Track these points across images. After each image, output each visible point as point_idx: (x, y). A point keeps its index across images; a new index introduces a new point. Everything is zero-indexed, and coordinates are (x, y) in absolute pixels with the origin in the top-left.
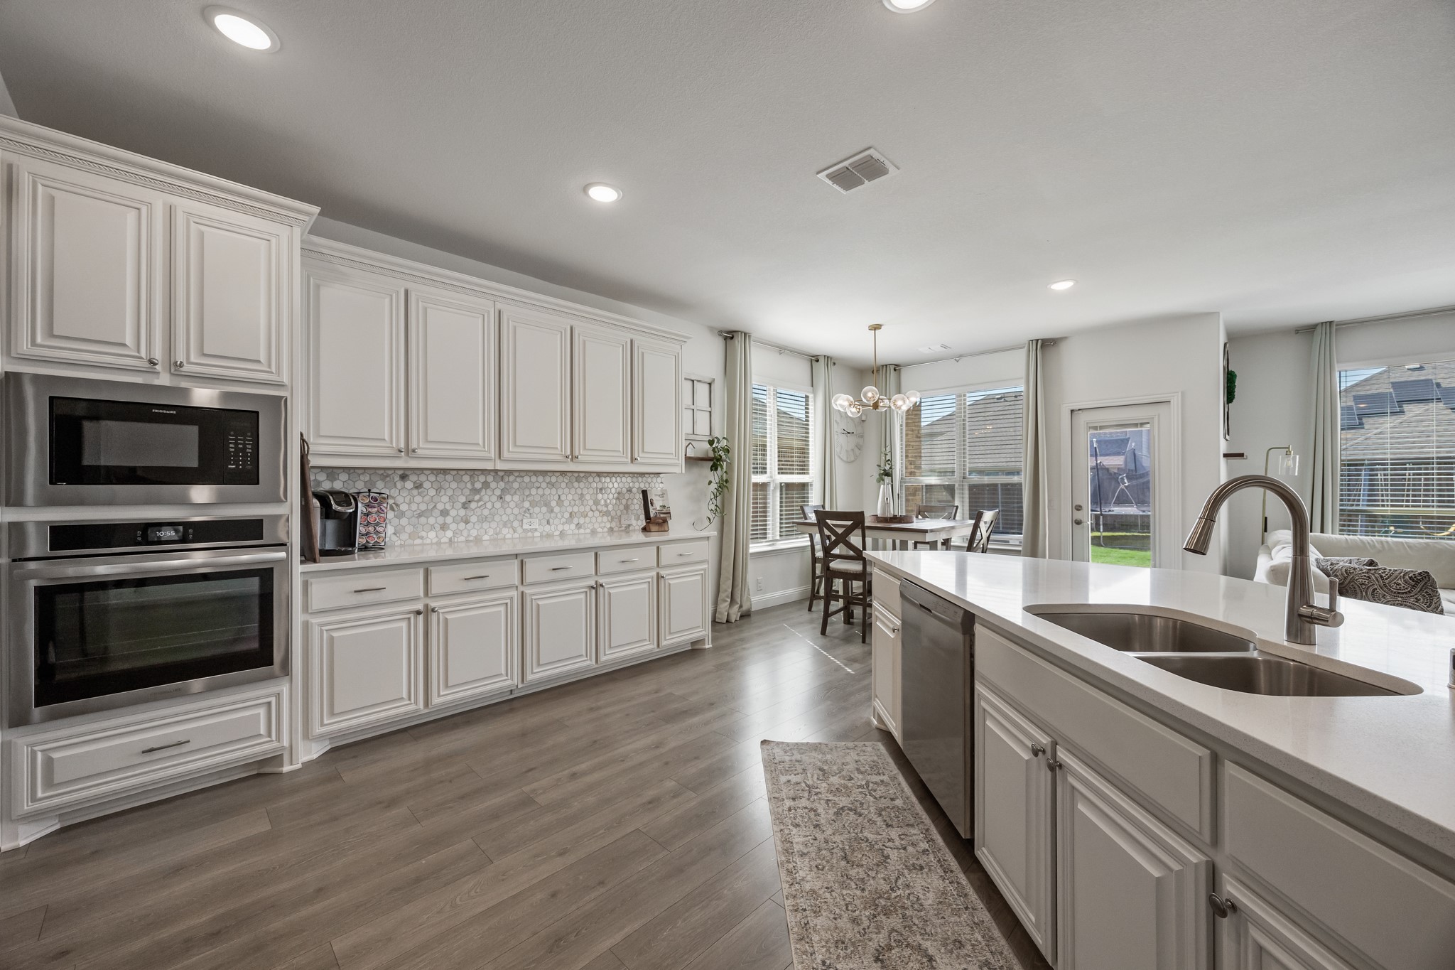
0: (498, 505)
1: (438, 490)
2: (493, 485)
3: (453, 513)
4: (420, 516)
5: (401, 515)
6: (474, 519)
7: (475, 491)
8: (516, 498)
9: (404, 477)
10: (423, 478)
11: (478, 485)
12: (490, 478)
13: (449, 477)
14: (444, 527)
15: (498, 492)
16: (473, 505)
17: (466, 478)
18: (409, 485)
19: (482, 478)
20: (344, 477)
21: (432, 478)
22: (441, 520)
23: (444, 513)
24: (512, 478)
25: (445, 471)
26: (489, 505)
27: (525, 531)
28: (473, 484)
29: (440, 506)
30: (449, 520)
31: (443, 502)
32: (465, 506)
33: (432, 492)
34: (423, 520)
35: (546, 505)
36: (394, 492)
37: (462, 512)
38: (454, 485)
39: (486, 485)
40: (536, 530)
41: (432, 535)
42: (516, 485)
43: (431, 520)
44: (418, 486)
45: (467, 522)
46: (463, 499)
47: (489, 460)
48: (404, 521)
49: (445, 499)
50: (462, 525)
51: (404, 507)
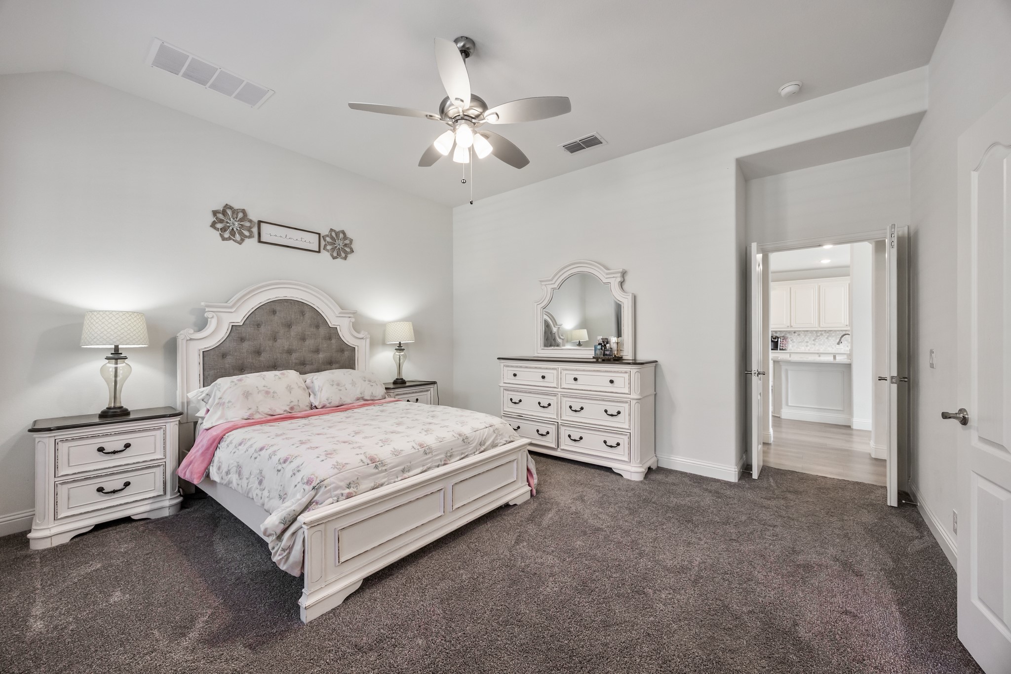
0: (826, 340)
1: (805, 336)
2: (824, 334)
3: (810, 342)
4: (799, 343)
5: (794, 342)
6: (817, 344)
7: (818, 336)
8: (833, 338)
9: (795, 333)
10: (800, 333)
11: (819, 335)
12: (823, 333)
13: (808, 332)
14: (807, 346)
15: (826, 337)
16: (817, 340)
17: (814, 332)
18: (796, 334)
19: (820, 333)
20: (779, 333)
21: (803, 333)
22: (806, 344)
23: (807, 342)
24: (832, 332)
25: (807, 331)
26: (823, 340)
27: (837, 349)
28: (817, 334)
29: (806, 340)
30: (808, 344)
31: (807, 339)
32: (814, 340)
33: (803, 336)
34: (800, 344)
35: (846, 341)
36: (792, 336)
37: (813, 342)
38: (810, 334)
39: (822, 334)
40: (842, 349)
41: (803, 348)
42: (833, 334)
43: (803, 344)
44: (799, 335)
45: (815, 345)
46: (813, 338)
47: (816, 327)
48: (795, 344)
49: (807, 338)
50: (813, 346)
51: (795, 340)
